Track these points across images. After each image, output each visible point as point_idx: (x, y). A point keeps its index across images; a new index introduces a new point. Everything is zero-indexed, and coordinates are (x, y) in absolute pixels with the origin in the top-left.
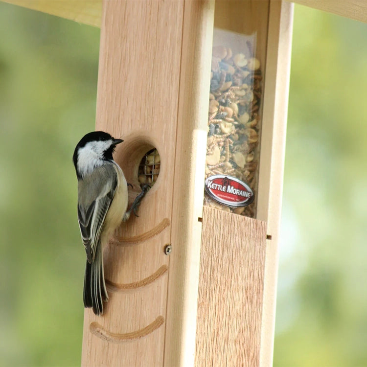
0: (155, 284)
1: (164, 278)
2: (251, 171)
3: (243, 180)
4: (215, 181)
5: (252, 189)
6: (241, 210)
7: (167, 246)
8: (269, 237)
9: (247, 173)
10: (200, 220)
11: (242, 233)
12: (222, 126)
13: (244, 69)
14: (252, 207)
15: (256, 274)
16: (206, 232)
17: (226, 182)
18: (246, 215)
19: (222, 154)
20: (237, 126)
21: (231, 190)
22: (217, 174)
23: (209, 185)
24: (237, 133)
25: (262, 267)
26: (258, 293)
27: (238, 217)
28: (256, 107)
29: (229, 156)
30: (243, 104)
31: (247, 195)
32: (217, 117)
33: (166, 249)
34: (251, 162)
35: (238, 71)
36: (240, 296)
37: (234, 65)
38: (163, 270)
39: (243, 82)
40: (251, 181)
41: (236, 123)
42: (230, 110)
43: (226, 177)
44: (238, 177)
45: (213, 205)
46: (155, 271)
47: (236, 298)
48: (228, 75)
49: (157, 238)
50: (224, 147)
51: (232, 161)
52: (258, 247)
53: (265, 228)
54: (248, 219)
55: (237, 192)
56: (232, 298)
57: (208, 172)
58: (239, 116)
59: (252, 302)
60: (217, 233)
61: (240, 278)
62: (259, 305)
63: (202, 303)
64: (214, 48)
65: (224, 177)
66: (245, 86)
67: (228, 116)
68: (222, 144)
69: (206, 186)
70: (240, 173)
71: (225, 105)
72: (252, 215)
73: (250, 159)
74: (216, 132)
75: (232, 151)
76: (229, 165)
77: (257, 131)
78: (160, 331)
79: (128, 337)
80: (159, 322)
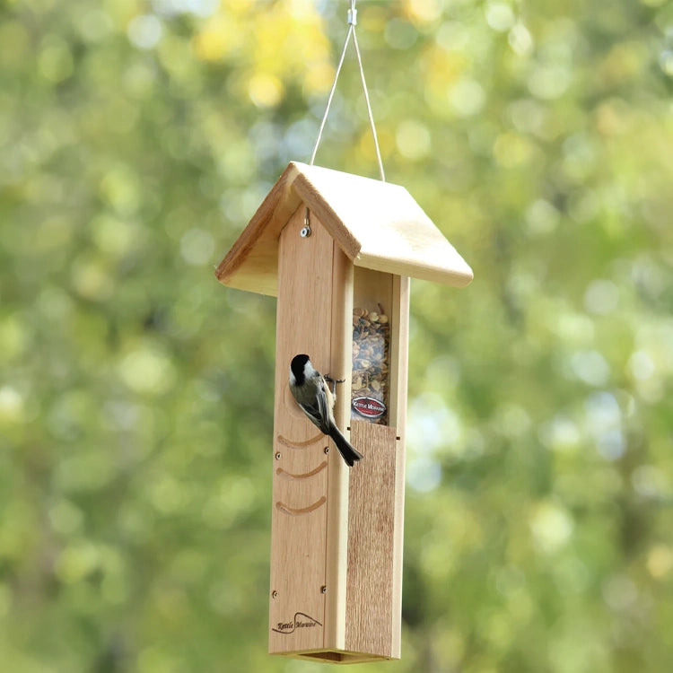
0: (319, 474)
1: (325, 470)
2: (385, 394)
3: (378, 400)
4: (358, 401)
5: (386, 406)
6: (378, 420)
7: (326, 448)
8: (398, 438)
9: (381, 394)
10: (349, 429)
11: (378, 436)
12: (363, 363)
13: (377, 323)
14: (386, 417)
15: (390, 464)
16: (353, 437)
17: (366, 402)
18: (382, 424)
19: (363, 382)
20: (373, 363)
21: (370, 407)
23: (354, 404)
24: (373, 367)
25: (393, 459)
27: (376, 426)
28: (387, 349)
29: (368, 384)
31: (382, 410)
32: (358, 357)
33: (326, 450)
35: (372, 324)
36: (379, 480)
37: (369, 321)
38: (324, 465)
39: (377, 332)
40: (385, 400)
42: (367, 351)
44: (375, 398)
45: (358, 418)
46: (319, 465)
47: (376, 481)
48: (366, 328)
49: (320, 442)
50: (364, 378)
51: (370, 386)
52: (390, 446)
53: (395, 432)
54: (383, 426)
55: (375, 408)
56: (374, 482)
57: (353, 395)
58: (374, 355)
60: (361, 437)
61: (378, 468)
62: (393, 484)
63: (352, 487)
64: (354, 310)
65: (365, 398)
67: (366, 356)
68: (363, 375)
69: (352, 405)
70: (376, 394)
71: (363, 348)
72: (386, 424)
73: (383, 385)
74: (358, 368)
75: (370, 380)
76: (368, 389)
77: (387, 365)
78: (323, 507)
79: (302, 511)
80: (323, 500)
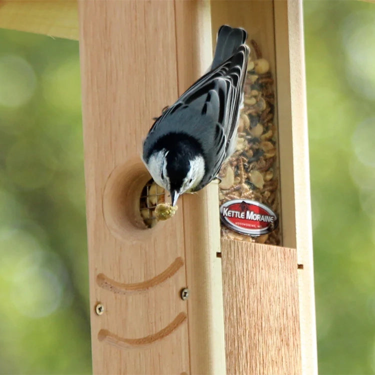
0: (173, 335)
1: (183, 328)
2: (272, 192)
3: (263, 203)
4: (231, 207)
5: (275, 212)
6: (265, 238)
7: (182, 290)
8: (300, 267)
9: (267, 194)
10: (219, 255)
11: (268, 265)
13: (252, 72)
14: (277, 233)
16: (227, 268)
17: (244, 207)
19: (236, 175)
20: (250, 141)
21: (251, 215)
22: (232, 199)
23: (225, 212)
24: (251, 148)
25: (295, 303)
26: (294, 334)
27: (263, 247)
28: (270, 116)
29: (244, 177)
30: (254, 114)
33: (182, 293)
34: (271, 180)
38: (181, 318)
39: (253, 88)
40: (273, 202)
41: (249, 137)
43: (243, 202)
44: (257, 199)
45: (232, 237)
46: (171, 320)
47: (270, 342)
49: (171, 280)
50: (237, 167)
51: (248, 181)
52: (289, 281)
53: (294, 257)
54: (274, 247)
55: (258, 217)
56: (265, 342)
57: (223, 198)
58: (251, 128)
59: (288, 345)
60: (240, 268)
61: (271, 318)
62: (297, 347)
63: (231, 353)
65: (241, 201)
66: (255, 92)
68: (235, 163)
69: (221, 214)
70: (259, 194)
72: (278, 243)
73: (269, 177)
75: (247, 170)
76: (246, 186)
77: (274, 143)
